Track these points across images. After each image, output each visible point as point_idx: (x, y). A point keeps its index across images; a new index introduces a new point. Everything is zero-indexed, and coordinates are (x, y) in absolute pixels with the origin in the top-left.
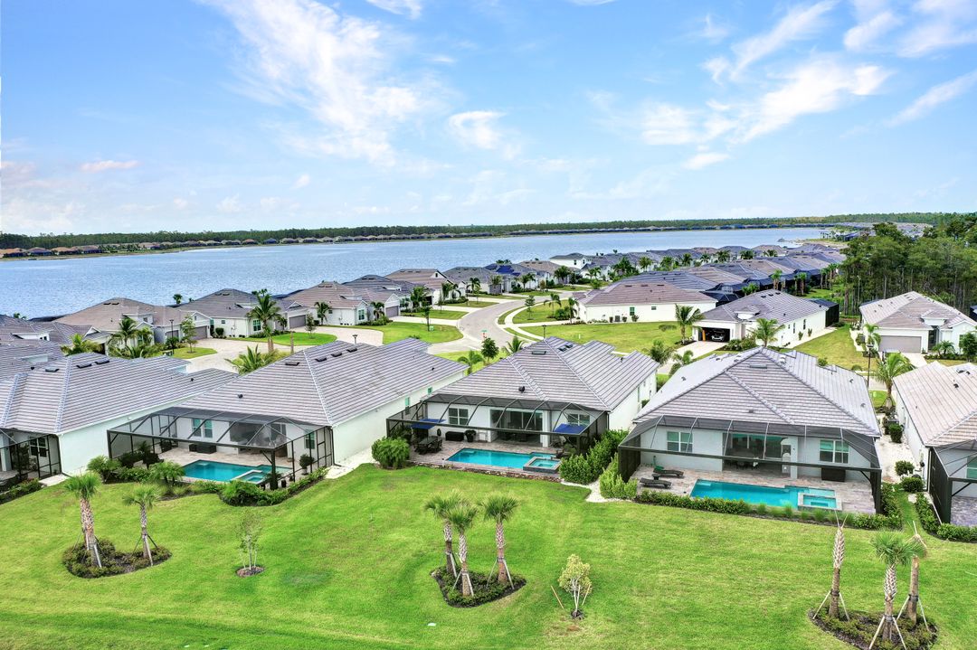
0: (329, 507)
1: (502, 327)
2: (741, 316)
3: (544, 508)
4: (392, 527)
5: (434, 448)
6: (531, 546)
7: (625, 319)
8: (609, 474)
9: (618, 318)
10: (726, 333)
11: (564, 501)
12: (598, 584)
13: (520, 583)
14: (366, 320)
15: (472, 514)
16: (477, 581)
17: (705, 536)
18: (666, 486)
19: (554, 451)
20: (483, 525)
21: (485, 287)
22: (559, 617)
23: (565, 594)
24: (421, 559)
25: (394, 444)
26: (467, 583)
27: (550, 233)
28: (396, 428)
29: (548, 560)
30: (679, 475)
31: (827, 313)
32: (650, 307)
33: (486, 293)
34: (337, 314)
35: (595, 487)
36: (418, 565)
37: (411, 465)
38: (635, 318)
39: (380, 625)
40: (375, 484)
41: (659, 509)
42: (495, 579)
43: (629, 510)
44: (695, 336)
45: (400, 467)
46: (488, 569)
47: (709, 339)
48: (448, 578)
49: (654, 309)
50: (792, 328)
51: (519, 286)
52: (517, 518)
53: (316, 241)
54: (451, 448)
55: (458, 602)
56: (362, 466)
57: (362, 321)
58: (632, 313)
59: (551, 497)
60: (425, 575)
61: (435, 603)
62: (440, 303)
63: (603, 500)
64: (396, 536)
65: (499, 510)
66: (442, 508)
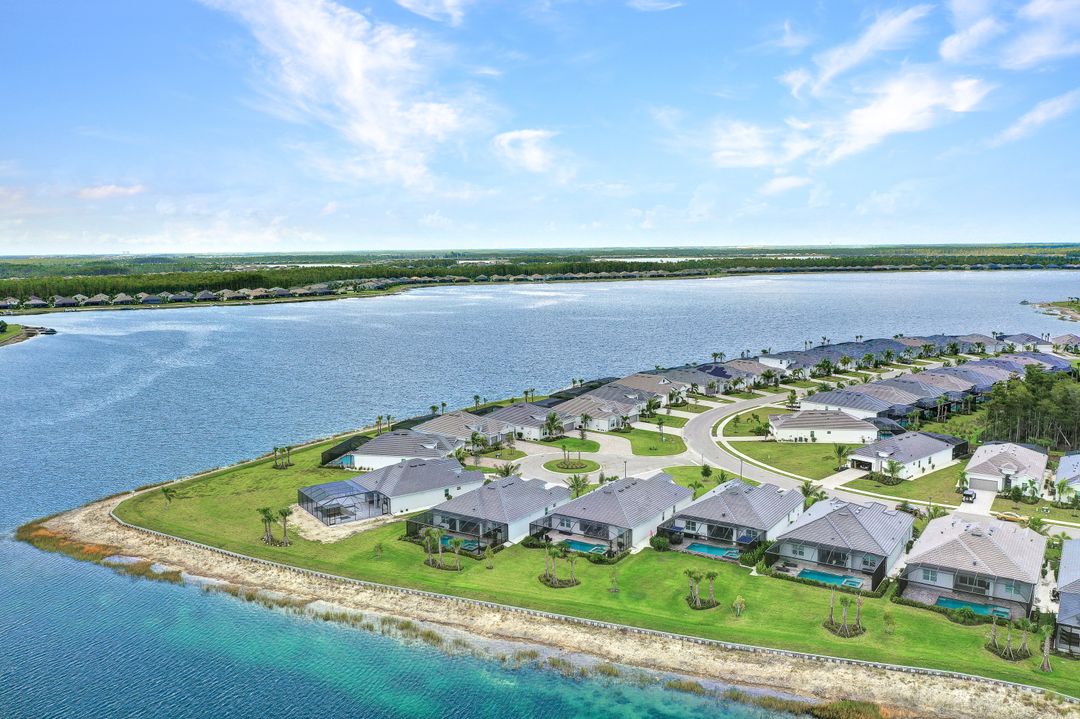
0: (637, 568)
1: (714, 439)
2: (881, 454)
3: (730, 576)
4: (665, 578)
5: (678, 542)
6: (724, 591)
7: (806, 440)
8: (761, 564)
9: (801, 439)
10: (869, 466)
11: (739, 574)
12: (747, 607)
13: (718, 604)
14: (615, 427)
15: (701, 577)
16: (702, 602)
17: (796, 594)
18: (787, 571)
19: (739, 547)
20: (705, 581)
21: (702, 389)
22: (731, 616)
23: (735, 609)
24: (679, 592)
25: (661, 539)
26: (698, 602)
27: (771, 271)
28: (661, 531)
29: (730, 597)
30: (796, 566)
31: (954, 450)
32: (826, 431)
33: (702, 394)
34: (595, 422)
35: (754, 568)
36: (678, 594)
37: (669, 550)
38: (814, 440)
39: (668, 613)
40: (654, 558)
41: (780, 581)
42: (709, 602)
43: (768, 581)
44: (849, 465)
45: (664, 550)
46: (706, 598)
47: (858, 467)
48: (690, 600)
49: (829, 433)
50: (917, 464)
51: (730, 388)
52: (718, 579)
53: (527, 280)
54: (687, 543)
55: (695, 608)
56: (645, 548)
57: (613, 428)
58: (812, 435)
59: (734, 571)
60: (682, 598)
61: (686, 607)
62: (669, 407)
63: (757, 575)
64: (668, 583)
65: (711, 576)
66: (690, 574)
